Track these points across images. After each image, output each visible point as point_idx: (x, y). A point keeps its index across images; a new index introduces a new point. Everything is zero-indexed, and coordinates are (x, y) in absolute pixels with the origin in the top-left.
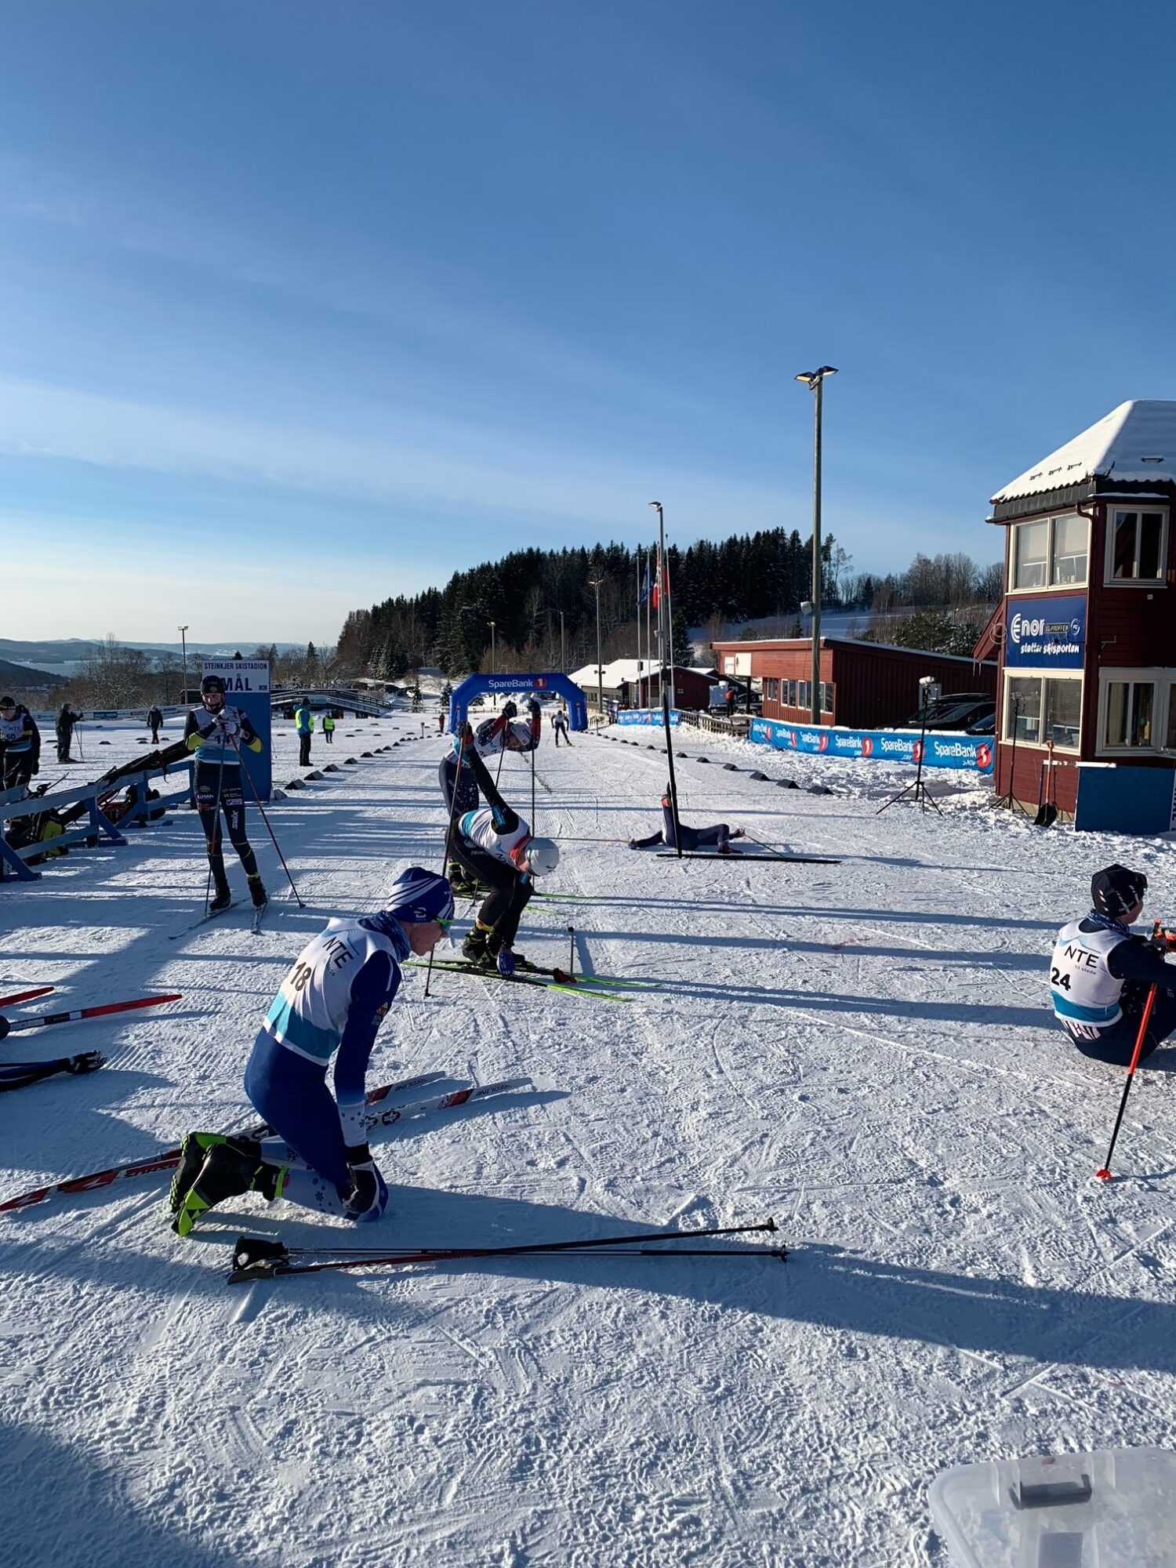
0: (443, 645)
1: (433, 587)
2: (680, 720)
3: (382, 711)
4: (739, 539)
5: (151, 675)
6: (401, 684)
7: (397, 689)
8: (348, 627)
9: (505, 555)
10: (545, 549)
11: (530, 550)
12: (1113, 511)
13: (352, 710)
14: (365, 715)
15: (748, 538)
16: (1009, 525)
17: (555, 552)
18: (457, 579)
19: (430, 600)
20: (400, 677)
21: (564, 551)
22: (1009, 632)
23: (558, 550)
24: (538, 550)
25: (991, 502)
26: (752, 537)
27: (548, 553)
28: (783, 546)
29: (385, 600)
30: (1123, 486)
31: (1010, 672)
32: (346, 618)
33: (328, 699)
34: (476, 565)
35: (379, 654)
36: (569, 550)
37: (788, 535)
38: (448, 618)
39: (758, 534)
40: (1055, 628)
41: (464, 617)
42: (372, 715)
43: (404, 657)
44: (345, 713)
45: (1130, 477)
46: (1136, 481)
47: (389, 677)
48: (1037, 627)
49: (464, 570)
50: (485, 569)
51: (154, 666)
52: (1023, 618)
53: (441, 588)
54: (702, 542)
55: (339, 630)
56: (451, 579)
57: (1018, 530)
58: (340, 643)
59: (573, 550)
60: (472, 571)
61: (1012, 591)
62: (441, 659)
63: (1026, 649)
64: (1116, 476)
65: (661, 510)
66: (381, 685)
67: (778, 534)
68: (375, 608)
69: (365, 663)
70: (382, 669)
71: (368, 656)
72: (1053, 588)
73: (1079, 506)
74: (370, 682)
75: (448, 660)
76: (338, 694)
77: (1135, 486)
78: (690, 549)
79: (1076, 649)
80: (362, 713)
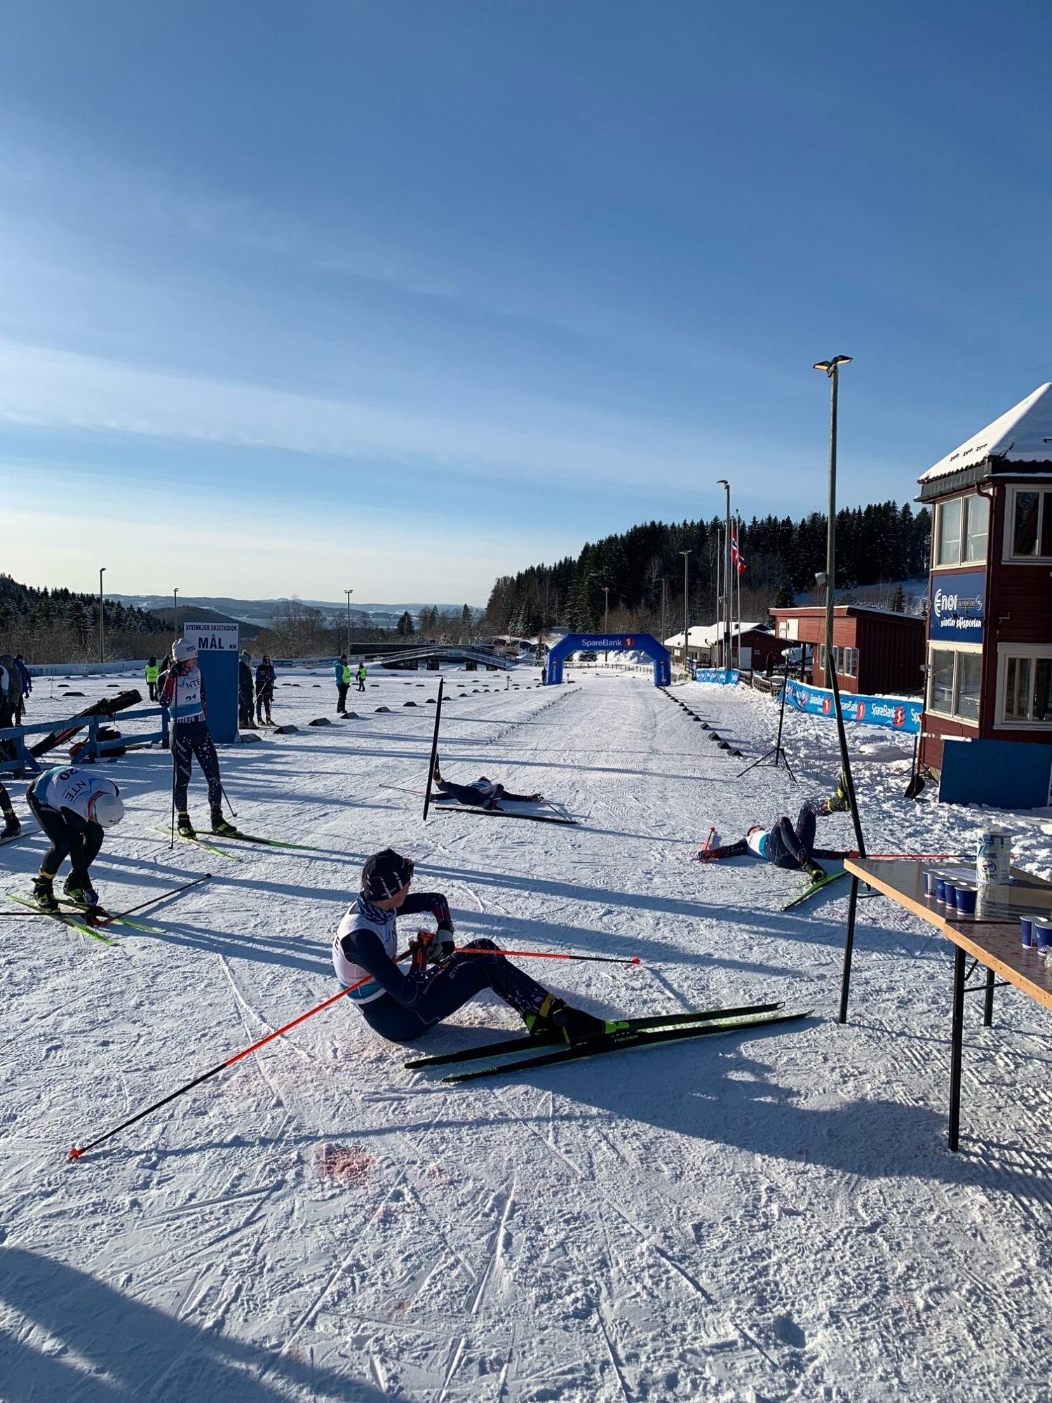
0: (572, 607)
1: (569, 557)
2: (739, 680)
3: (508, 664)
4: (851, 511)
5: (326, 631)
6: (534, 641)
7: (530, 645)
8: (497, 592)
9: (630, 528)
10: (668, 522)
11: (653, 523)
12: (1011, 491)
13: (483, 663)
14: (495, 668)
15: (860, 510)
16: (934, 503)
17: (677, 525)
18: (587, 549)
19: (566, 567)
20: (534, 635)
21: (685, 524)
22: (933, 606)
23: (679, 522)
24: (660, 523)
25: (919, 482)
26: (864, 510)
27: (669, 525)
28: (894, 518)
29: (528, 567)
30: (1021, 466)
31: (934, 645)
32: (493, 584)
33: (464, 653)
34: (604, 537)
35: (518, 615)
36: (689, 522)
37: (900, 508)
38: (577, 584)
39: (869, 507)
40: (964, 603)
41: (591, 583)
42: (501, 668)
43: (539, 617)
44: (478, 666)
45: (1027, 457)
46: (1034, 461)
47: (526, 635)
48: (951, 603)
49: (594, 541)
50: (612, 540)
51: (329, 622)
52: (943, 593)
53: (576, 558)
54: (816, 514)
55: (489, 595)
56: (582, 549)
57: (942, 508)
58: (489, 605)
59: (692, 523)
60: (601, 542)
61: (936, 567)
62: (570, 619)
63: (945, 623)
64: (1013, 457)
65: (728, 487)
66: (517, 642)
67: (889, 508)
68: (520, 575)
69: (507, 622)
70: (520, 628)
71: (509, 615)
72: (965, 565)
73: (979, 487)
74: (506, 638)
75: (576, 621)
76: (473, 649)
77: (1033, 466)
78: (803, 521)
79: (978, 624)
80: (492, 666)
